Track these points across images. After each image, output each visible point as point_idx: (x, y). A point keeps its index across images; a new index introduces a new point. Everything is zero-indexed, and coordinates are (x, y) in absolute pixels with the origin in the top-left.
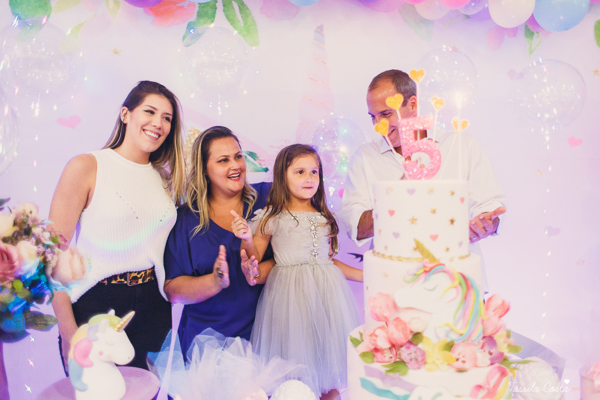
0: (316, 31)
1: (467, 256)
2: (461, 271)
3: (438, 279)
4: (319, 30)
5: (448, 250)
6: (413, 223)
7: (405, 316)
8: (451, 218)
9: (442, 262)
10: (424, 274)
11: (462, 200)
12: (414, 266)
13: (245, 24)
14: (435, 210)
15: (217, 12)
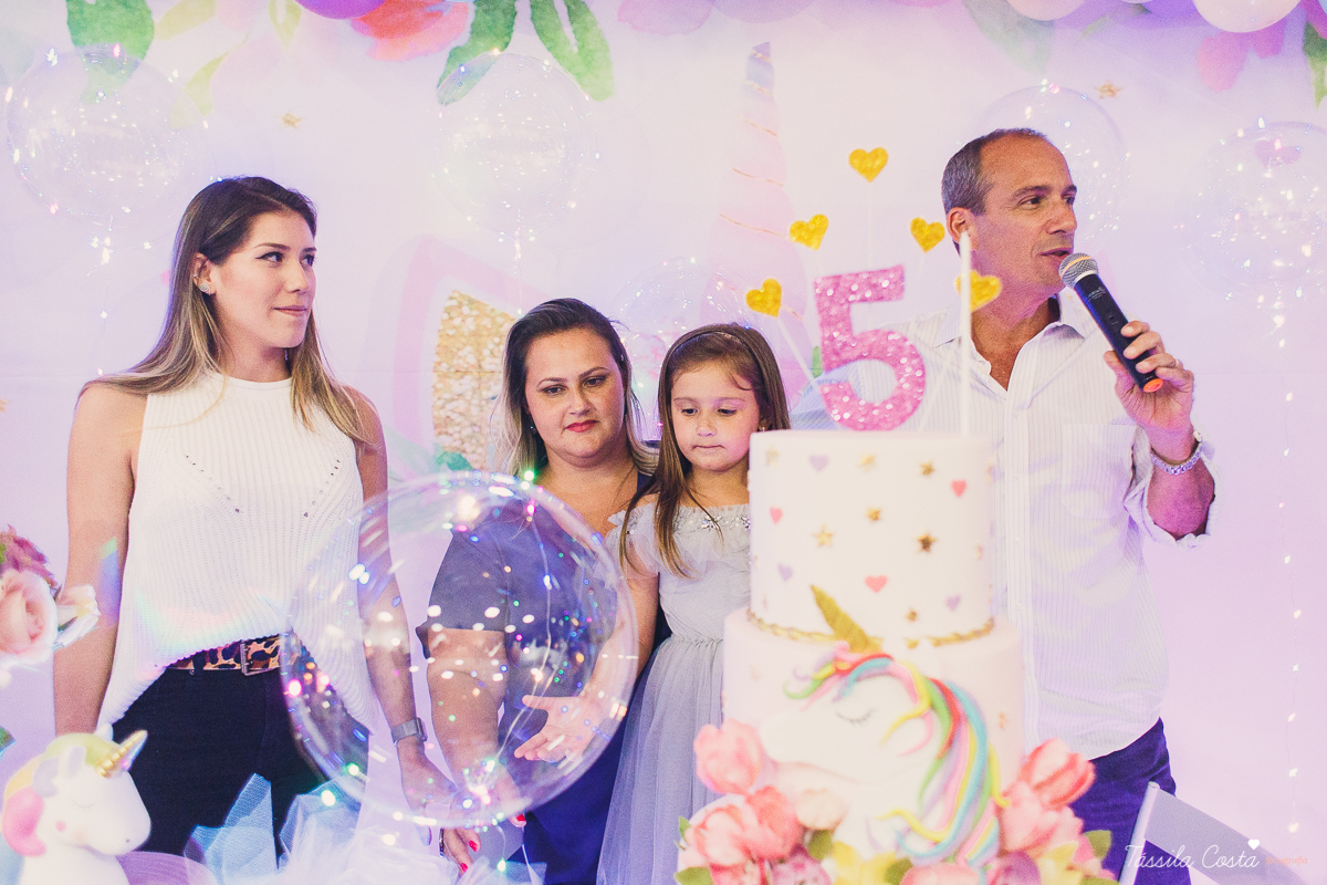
0: (753, 57)
1: (977, 634)
2: (937, 676)
3: (873, 693)
4: (760, 55)
5: (913, 616)
6: (821, 544)
7: (788, 784)
8: (922, 535)
9: (886, 649)
10: (836, 677)
11: (959, 488)
12: (812, 656)
13: (581, 48)
14: (877, 513)
15: (516, 21)
